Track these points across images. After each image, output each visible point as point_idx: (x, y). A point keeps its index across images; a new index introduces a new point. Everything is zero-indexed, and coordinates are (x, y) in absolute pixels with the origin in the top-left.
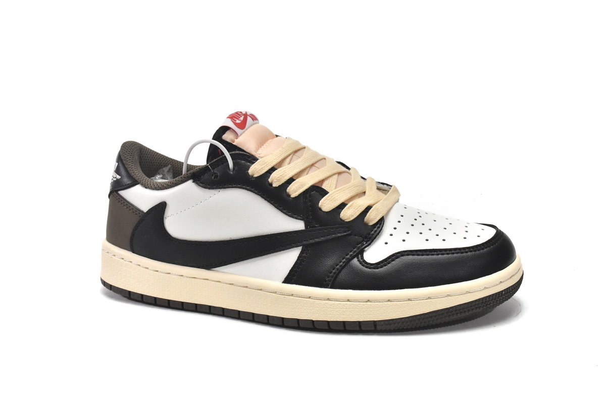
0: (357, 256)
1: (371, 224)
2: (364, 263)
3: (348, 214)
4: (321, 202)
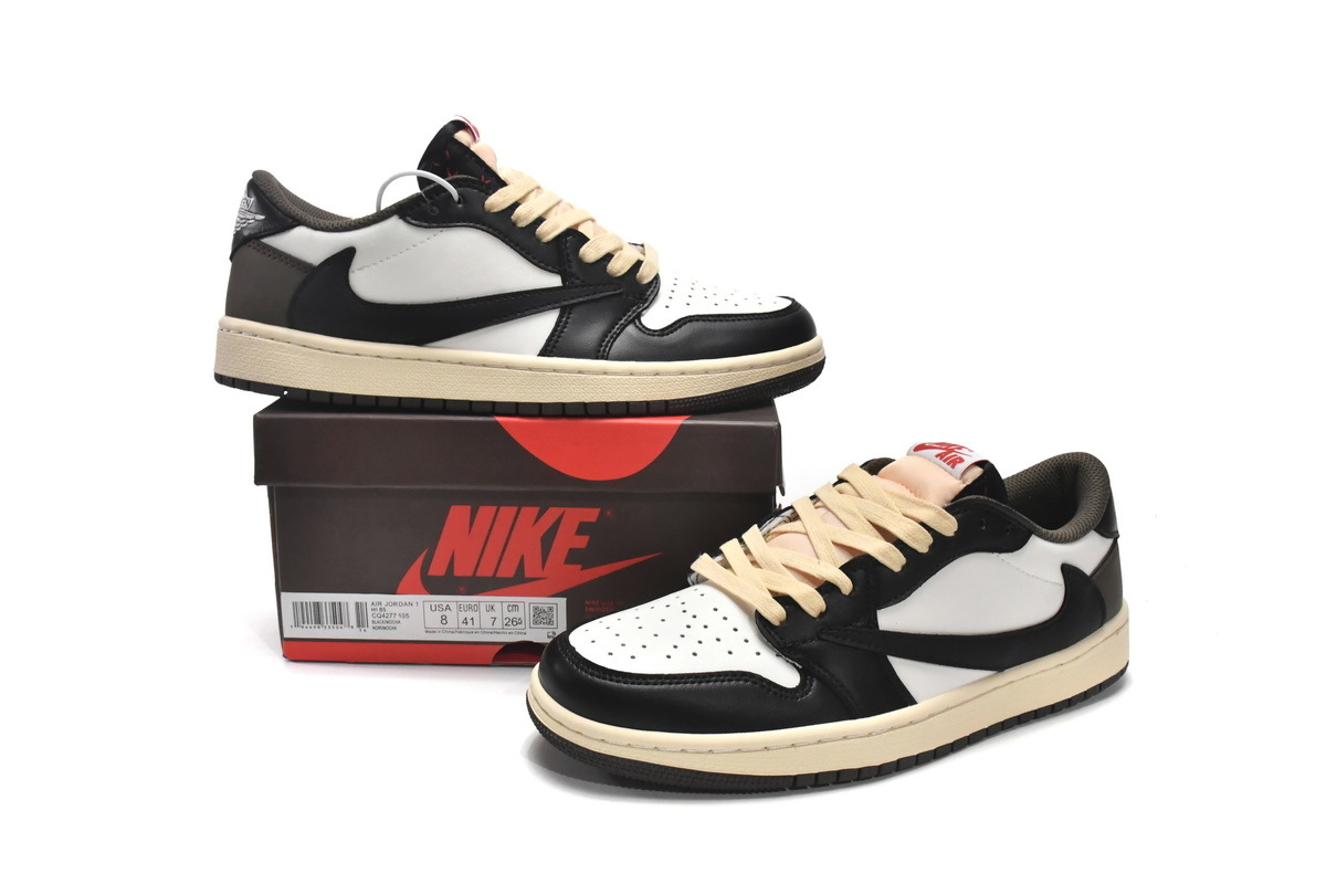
0: (632, 321)
1: (646, 281)
2: (644, 329)
3: (618, 266)
4: (582, 250)
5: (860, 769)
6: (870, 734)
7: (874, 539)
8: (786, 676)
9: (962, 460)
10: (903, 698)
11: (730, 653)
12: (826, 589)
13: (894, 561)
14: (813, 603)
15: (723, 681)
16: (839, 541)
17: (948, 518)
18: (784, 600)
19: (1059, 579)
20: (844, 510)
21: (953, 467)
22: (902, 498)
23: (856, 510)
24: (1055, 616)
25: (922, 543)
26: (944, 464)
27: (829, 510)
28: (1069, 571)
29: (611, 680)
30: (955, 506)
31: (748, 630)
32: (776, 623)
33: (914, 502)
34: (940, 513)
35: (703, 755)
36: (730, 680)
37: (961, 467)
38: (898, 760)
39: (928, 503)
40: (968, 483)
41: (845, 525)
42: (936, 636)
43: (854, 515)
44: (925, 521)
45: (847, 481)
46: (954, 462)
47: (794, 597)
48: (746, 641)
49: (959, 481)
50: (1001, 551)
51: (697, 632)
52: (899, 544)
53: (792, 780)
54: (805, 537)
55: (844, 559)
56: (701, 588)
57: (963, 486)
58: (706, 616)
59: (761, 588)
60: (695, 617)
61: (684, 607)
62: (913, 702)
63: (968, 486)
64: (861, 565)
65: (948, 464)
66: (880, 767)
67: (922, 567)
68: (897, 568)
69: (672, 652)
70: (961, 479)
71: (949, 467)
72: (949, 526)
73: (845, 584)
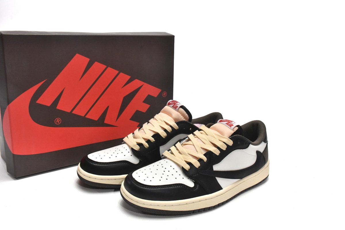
5: (209, 207)
6: (212, 198)
7: (212, 147)
8: (190, 184)
9: (233, 125)
10: (220, 188)
11: (176, 178)
12: (200, 160)
13: (217, 152)
14: (197, 164)
15: (175, 186)
16: (202, 147)
17: (230, 141)
18: (189, 164)
19: (255, 154)
20: (203, 139)
21: (231, 127)
22: (218, 135)
23: (206, 139)
24: (254, 164)
25: (224, 148)
26: (228, 126)
27: (199, 138)
28: (258, 152)
29: (146, 188)
30: (232, 137)
31: (180, 172)
32: (187, 170)
33: (222, 137)
34: (229, 140)
35: (170, 207)
36: (177, 186)
37: (233, 127)
38: (219, 204)
39: (225, 137)
40: (235, 131)
41: (204, 143)
42: (227, 171)
43: (206, 140)
44: (225, 142)
45: (203, 130)
46: (231, 125)
47: (192, 163)
48: (180, 175)
49: (232, 131)
50: (243, 149)
51: (166, 173)
52: (218, 148)
53: (193, 211)
54: (193, 146)
55: (204, 152)
56: (166, 160)
57: (233, 132)
58: (169, 168)
59: (182, 160)
60: (165, 168)
61: (162, 166)
62: (222, 189)
63: (235, 132)
64: (209, 154)
65: (229, 126)
66: (214, 206)
67: (224, 154)
68: (218, 154)
69: (161, 179)
70: (233, 130)
71: (229, 127)
72: (231, 143)
73: (205, 159)
